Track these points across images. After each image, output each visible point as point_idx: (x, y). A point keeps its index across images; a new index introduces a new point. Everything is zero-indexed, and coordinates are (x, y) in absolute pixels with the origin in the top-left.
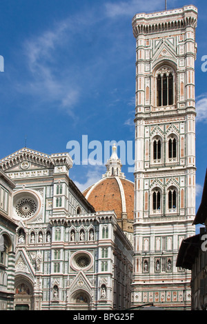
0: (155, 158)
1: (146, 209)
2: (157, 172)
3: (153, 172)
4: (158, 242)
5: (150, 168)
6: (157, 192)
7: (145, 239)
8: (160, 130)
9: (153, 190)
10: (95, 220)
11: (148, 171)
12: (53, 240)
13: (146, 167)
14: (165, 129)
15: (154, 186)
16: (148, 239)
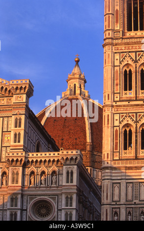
0: (126, 90)
1: (116, 149)
2: (128, 106)
3: (124, 106)
4: (130, 189)
5: (120, 101)
6: (128, 130)
7: (115, 185)
8: (131, 58)
9: (124, 126)
10: (58, 161)
11: (118, 103)
12: (10, 184)
13: (116, 99)
14: (136, 57)
15: (125, 122)
16: (118, 185)
